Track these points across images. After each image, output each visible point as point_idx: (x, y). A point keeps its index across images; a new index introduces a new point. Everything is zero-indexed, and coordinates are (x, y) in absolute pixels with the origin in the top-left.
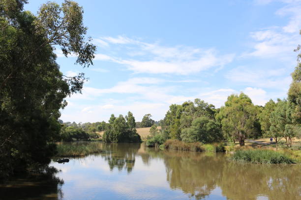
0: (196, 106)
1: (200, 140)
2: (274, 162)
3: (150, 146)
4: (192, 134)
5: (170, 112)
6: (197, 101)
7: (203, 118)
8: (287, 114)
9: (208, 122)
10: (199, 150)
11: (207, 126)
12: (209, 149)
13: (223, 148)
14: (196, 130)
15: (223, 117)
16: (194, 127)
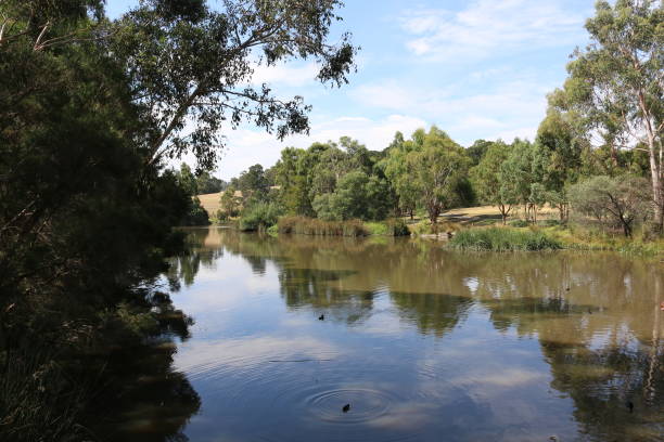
0: (344, 150)
1: (357, 215)
2: (533, 247)
3: (247, 231)
4: (339, 203)
5: (282, 161)
6: (345, 141)
7: (358, 173)
8: (534, 164)
9: (368, 181)
10: (361, 234)
11: (367, 188)
12: (378, 231)
13: (406, 229)
14: (346, 196)
15: (402, 171)
16: (342, 191)
